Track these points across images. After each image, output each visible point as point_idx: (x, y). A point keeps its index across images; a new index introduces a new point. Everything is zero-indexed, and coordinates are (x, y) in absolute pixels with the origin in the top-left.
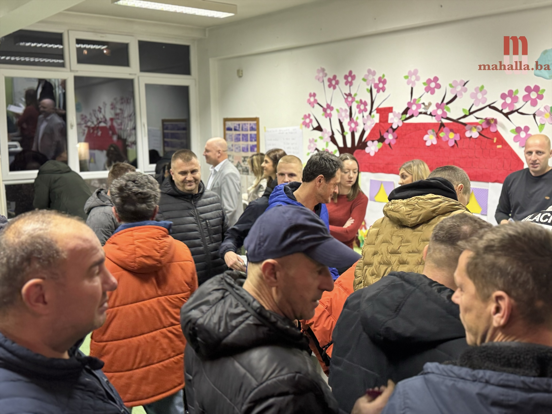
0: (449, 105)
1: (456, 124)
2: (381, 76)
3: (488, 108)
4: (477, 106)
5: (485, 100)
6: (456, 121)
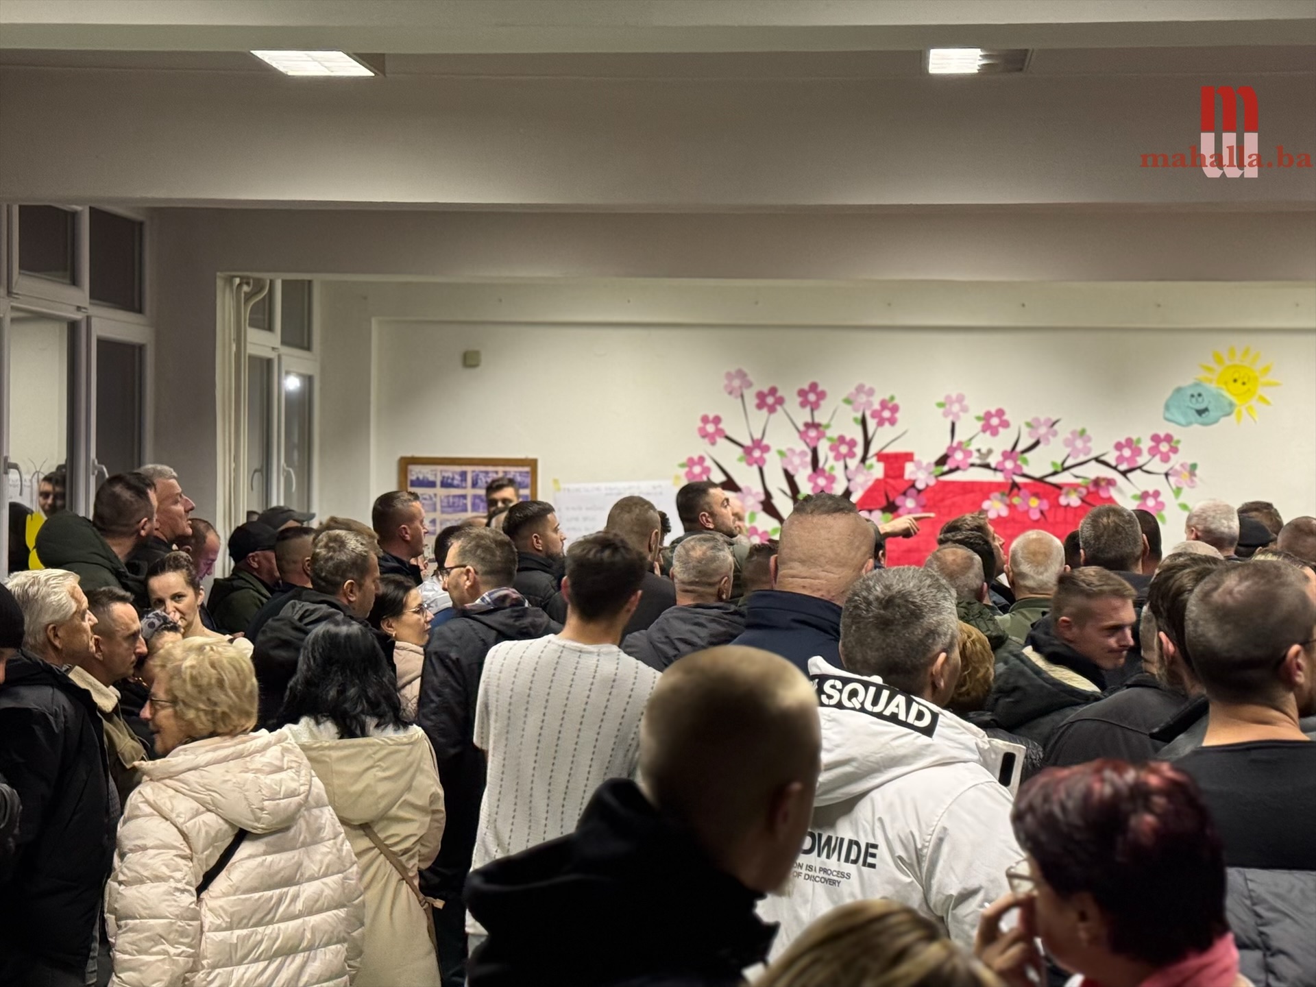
0: (1028, 455)
1: (1042, 484)
2: (887, 397)
3: (1093, 463)
4: (1075, 458)
5: (1088, 451)
6: (1041, 480)
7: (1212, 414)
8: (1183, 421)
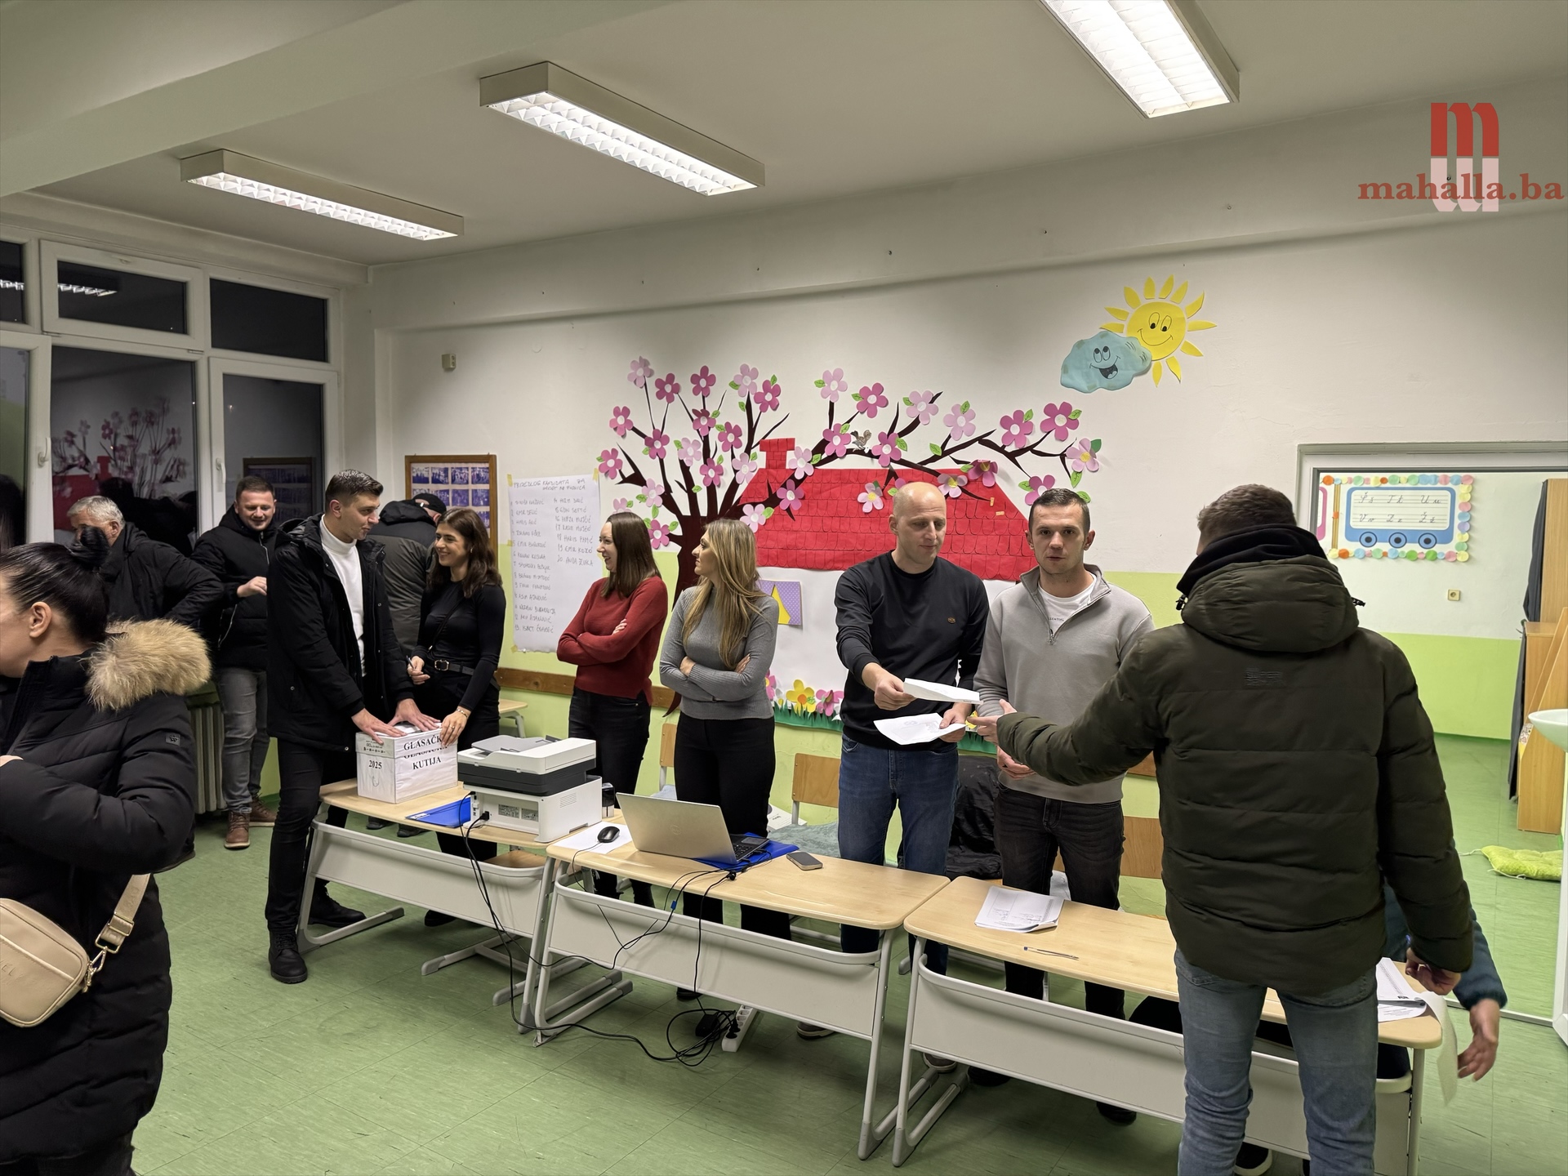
0: (904, 438)
1: (918, 472)
2: (769, 378)
3: (977, 443)
4: (957, 439)
5: (971, 430)
6: (919, 467)
7: (1121, 374)
8: (1084, 385)
